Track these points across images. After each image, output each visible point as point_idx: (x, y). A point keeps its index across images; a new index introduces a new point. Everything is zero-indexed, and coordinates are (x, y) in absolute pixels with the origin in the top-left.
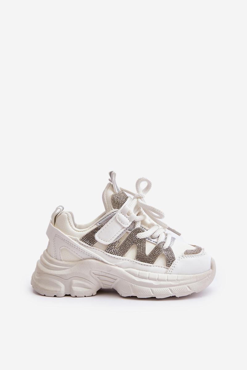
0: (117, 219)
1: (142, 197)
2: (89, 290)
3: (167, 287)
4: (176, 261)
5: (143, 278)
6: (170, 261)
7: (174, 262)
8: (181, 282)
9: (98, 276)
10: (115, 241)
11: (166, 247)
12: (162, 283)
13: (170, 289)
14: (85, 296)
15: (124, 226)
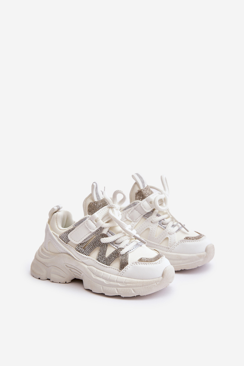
0: (86, 224)
1: (113, 208)
2: (63, 278)
3: (115, 287)
4: (128, 265)
5: (98, 276)
6: (123, 265)
7: (126, 266)
8: (128, 285)
9: (70, 268)
10: (84, 242)
11: (122, 253)
12: (111, 283)
13: (117, 289)
14: (60, 283)
15: (91, 230)
